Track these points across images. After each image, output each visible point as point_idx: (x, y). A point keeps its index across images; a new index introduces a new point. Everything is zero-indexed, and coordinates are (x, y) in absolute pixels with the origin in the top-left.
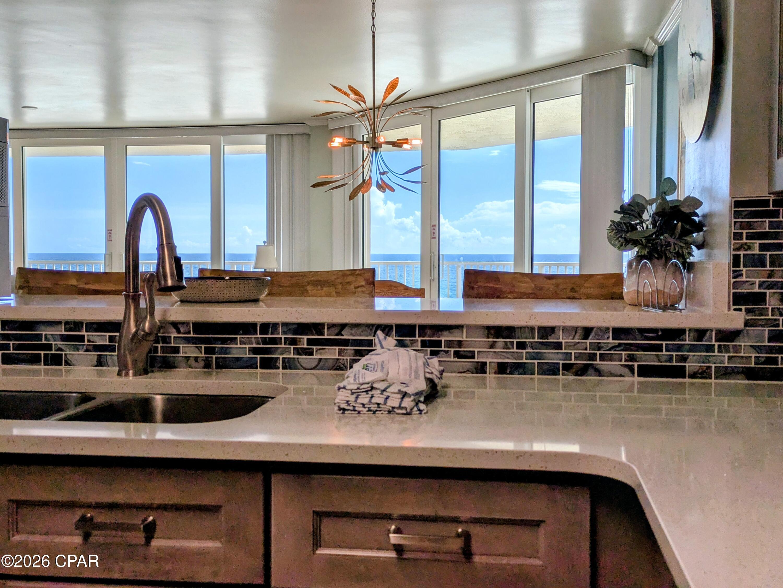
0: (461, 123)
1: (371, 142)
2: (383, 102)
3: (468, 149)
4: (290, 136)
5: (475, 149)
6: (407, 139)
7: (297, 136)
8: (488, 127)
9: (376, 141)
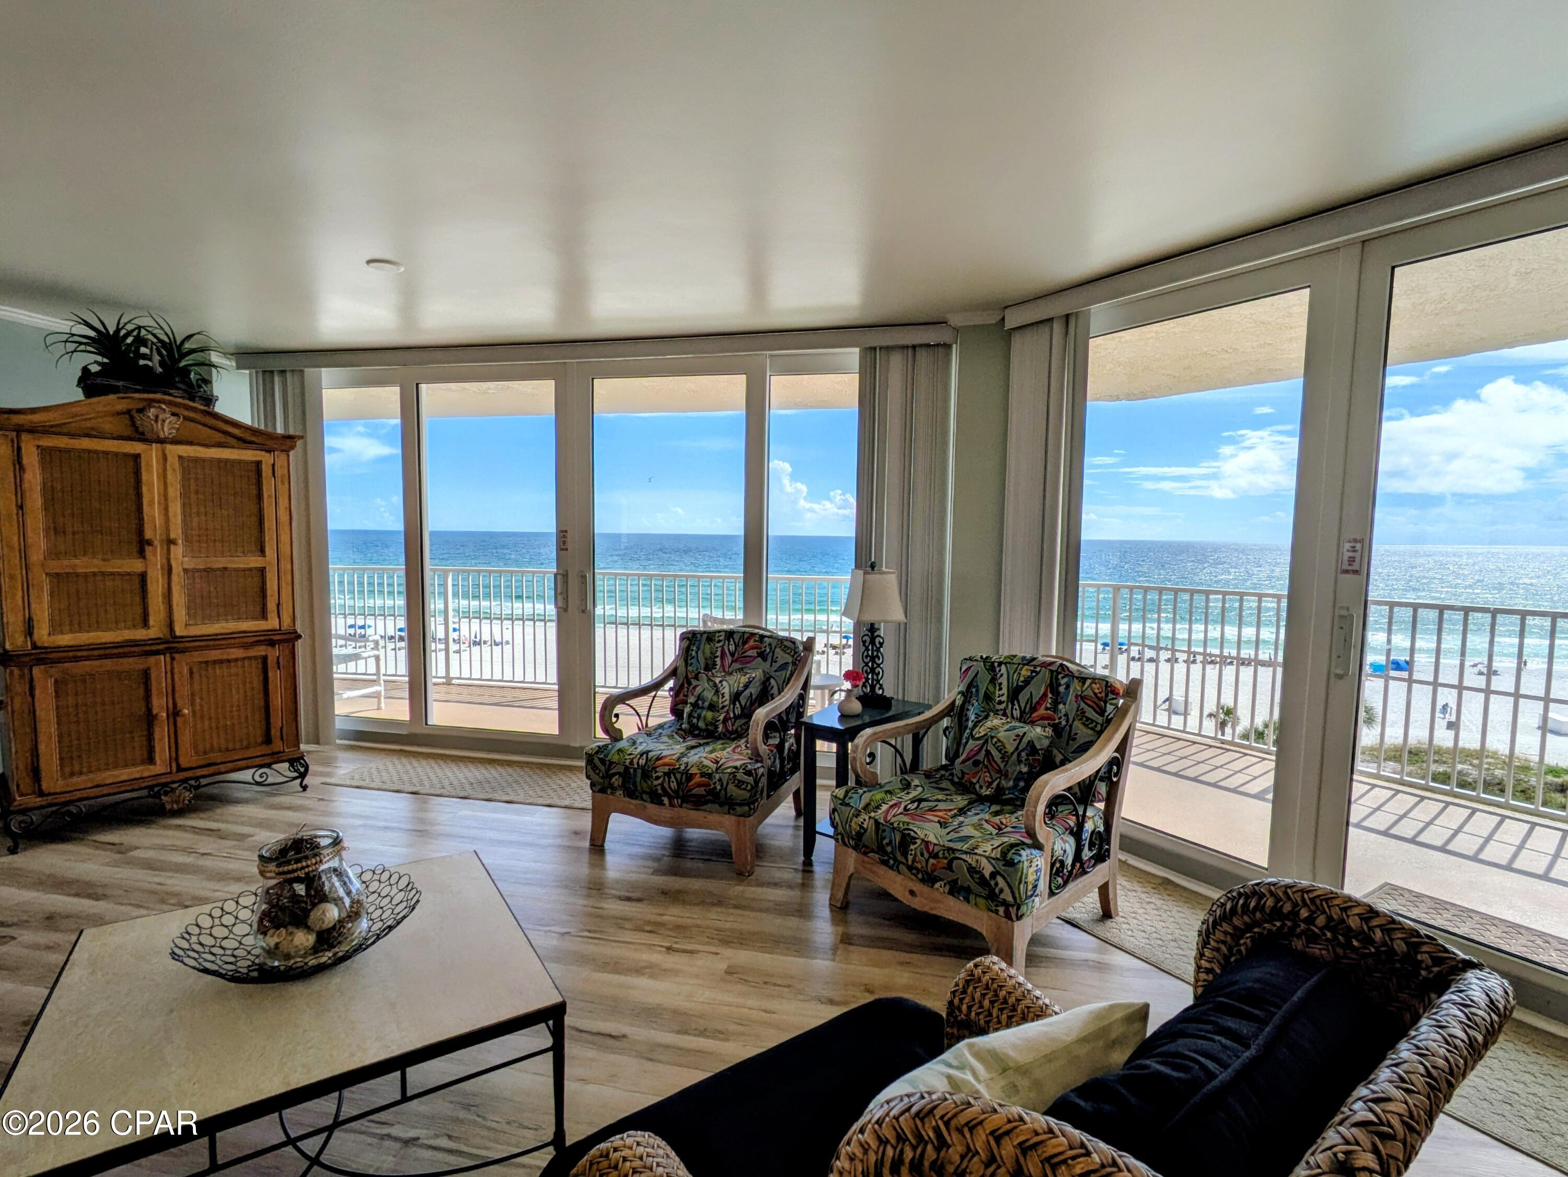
4: (911, 349)
7: (926, 349)
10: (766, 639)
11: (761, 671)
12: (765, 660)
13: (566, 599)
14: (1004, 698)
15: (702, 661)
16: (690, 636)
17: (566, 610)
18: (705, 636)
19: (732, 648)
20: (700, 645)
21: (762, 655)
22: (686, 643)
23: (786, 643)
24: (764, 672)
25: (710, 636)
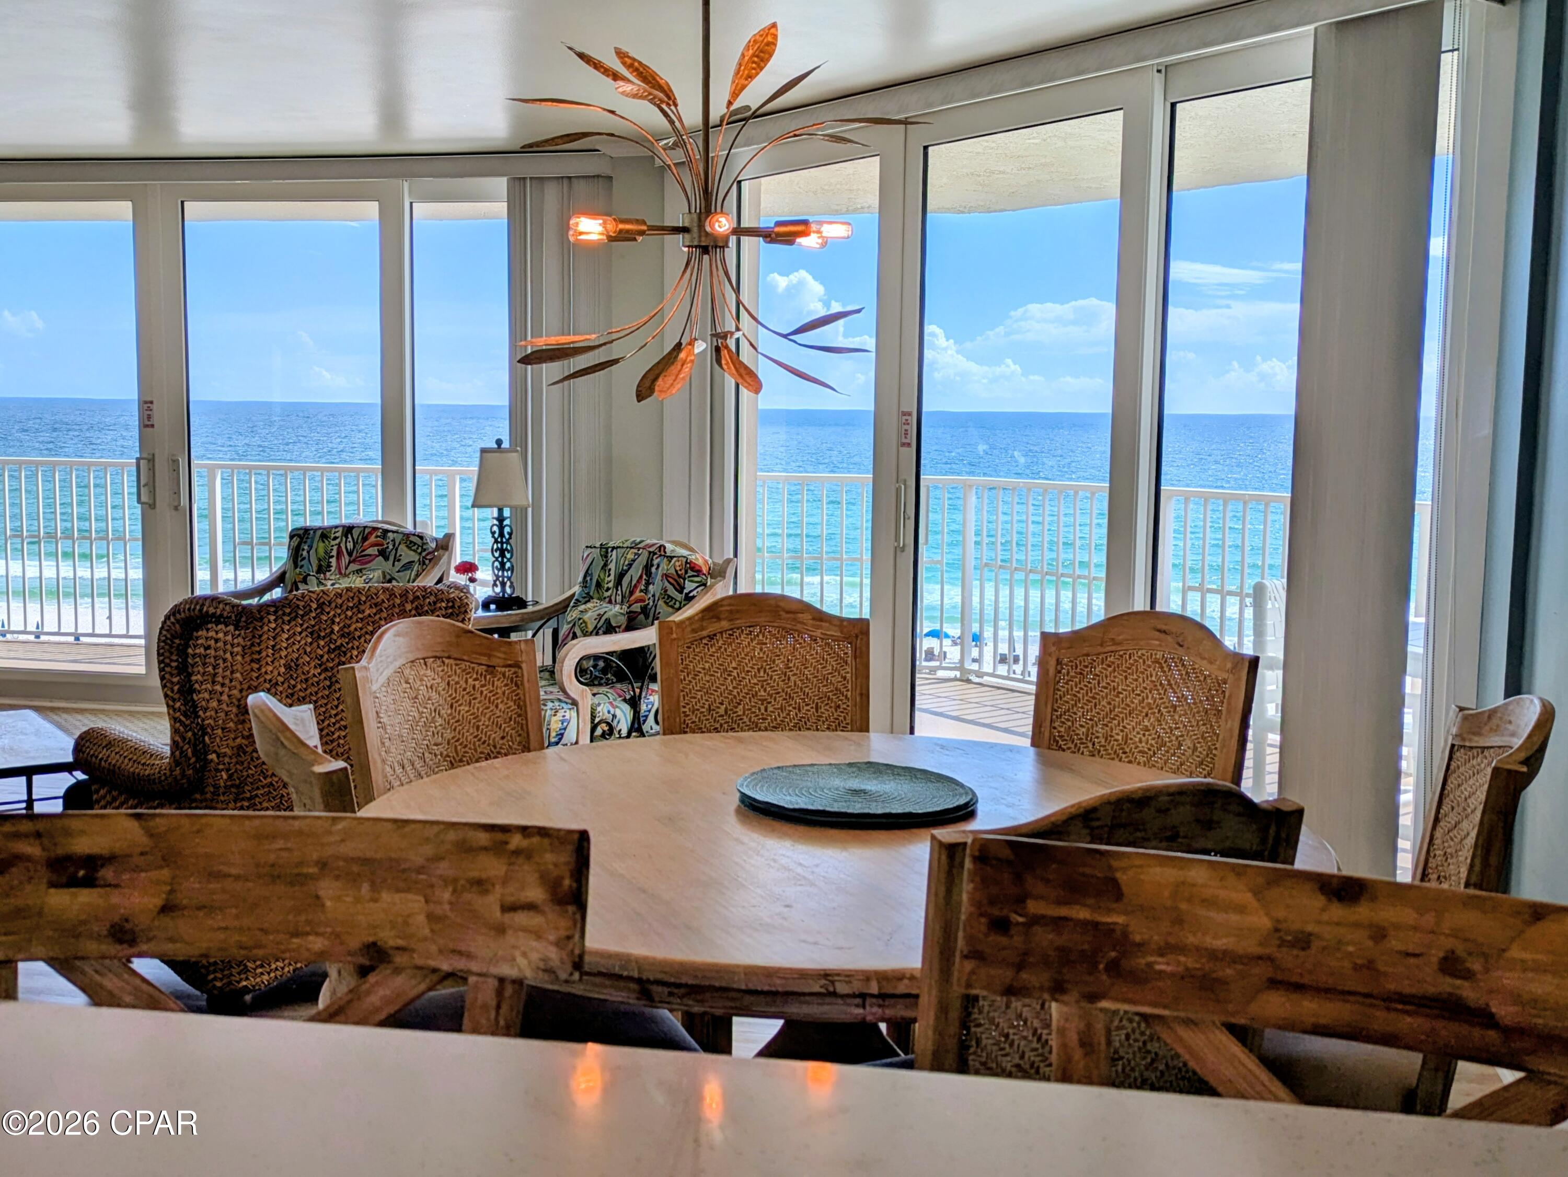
0: (980, 150)
1: (695, 230)
2: (730, 103)
3: (995, 211)
4: (566, 182)
5: (1014, 210)
6: (805, 223)
7: (582, 182)
8: (1048, 161)
9: (708, 229)
10: (390, 534)
11: (380, 572)
12: (386, 559)
13: (153, 492)
14: (611, 585)
15: (315, 563)
16: (301, 532)
17: (152, 506)
18: (319, 533)
19: (350, 545)
20: (312, 542)
21: (383, 554)
22: (296, 540)
23: (412, 538)
24: (384, 573)
25: (325, 534)
